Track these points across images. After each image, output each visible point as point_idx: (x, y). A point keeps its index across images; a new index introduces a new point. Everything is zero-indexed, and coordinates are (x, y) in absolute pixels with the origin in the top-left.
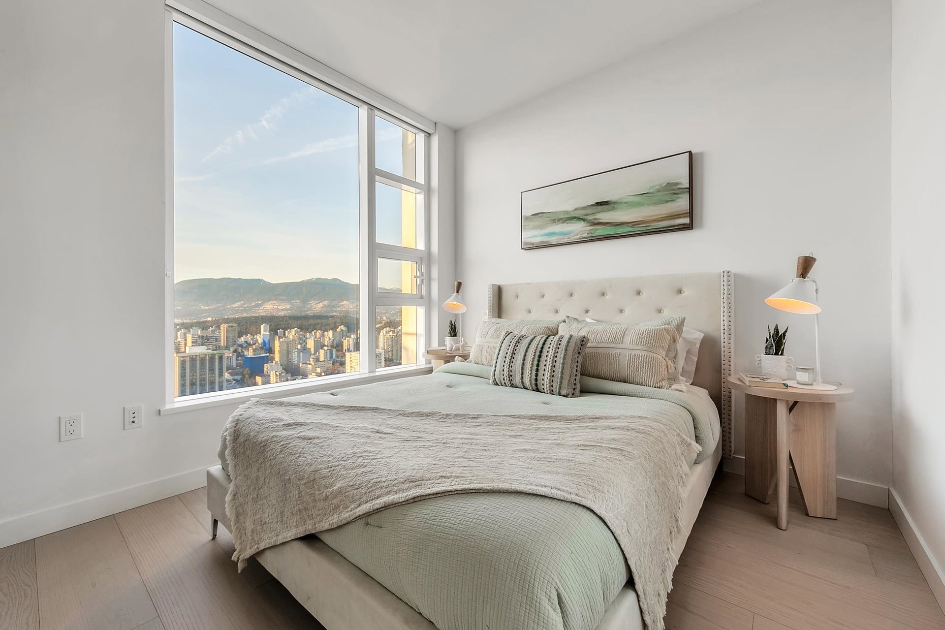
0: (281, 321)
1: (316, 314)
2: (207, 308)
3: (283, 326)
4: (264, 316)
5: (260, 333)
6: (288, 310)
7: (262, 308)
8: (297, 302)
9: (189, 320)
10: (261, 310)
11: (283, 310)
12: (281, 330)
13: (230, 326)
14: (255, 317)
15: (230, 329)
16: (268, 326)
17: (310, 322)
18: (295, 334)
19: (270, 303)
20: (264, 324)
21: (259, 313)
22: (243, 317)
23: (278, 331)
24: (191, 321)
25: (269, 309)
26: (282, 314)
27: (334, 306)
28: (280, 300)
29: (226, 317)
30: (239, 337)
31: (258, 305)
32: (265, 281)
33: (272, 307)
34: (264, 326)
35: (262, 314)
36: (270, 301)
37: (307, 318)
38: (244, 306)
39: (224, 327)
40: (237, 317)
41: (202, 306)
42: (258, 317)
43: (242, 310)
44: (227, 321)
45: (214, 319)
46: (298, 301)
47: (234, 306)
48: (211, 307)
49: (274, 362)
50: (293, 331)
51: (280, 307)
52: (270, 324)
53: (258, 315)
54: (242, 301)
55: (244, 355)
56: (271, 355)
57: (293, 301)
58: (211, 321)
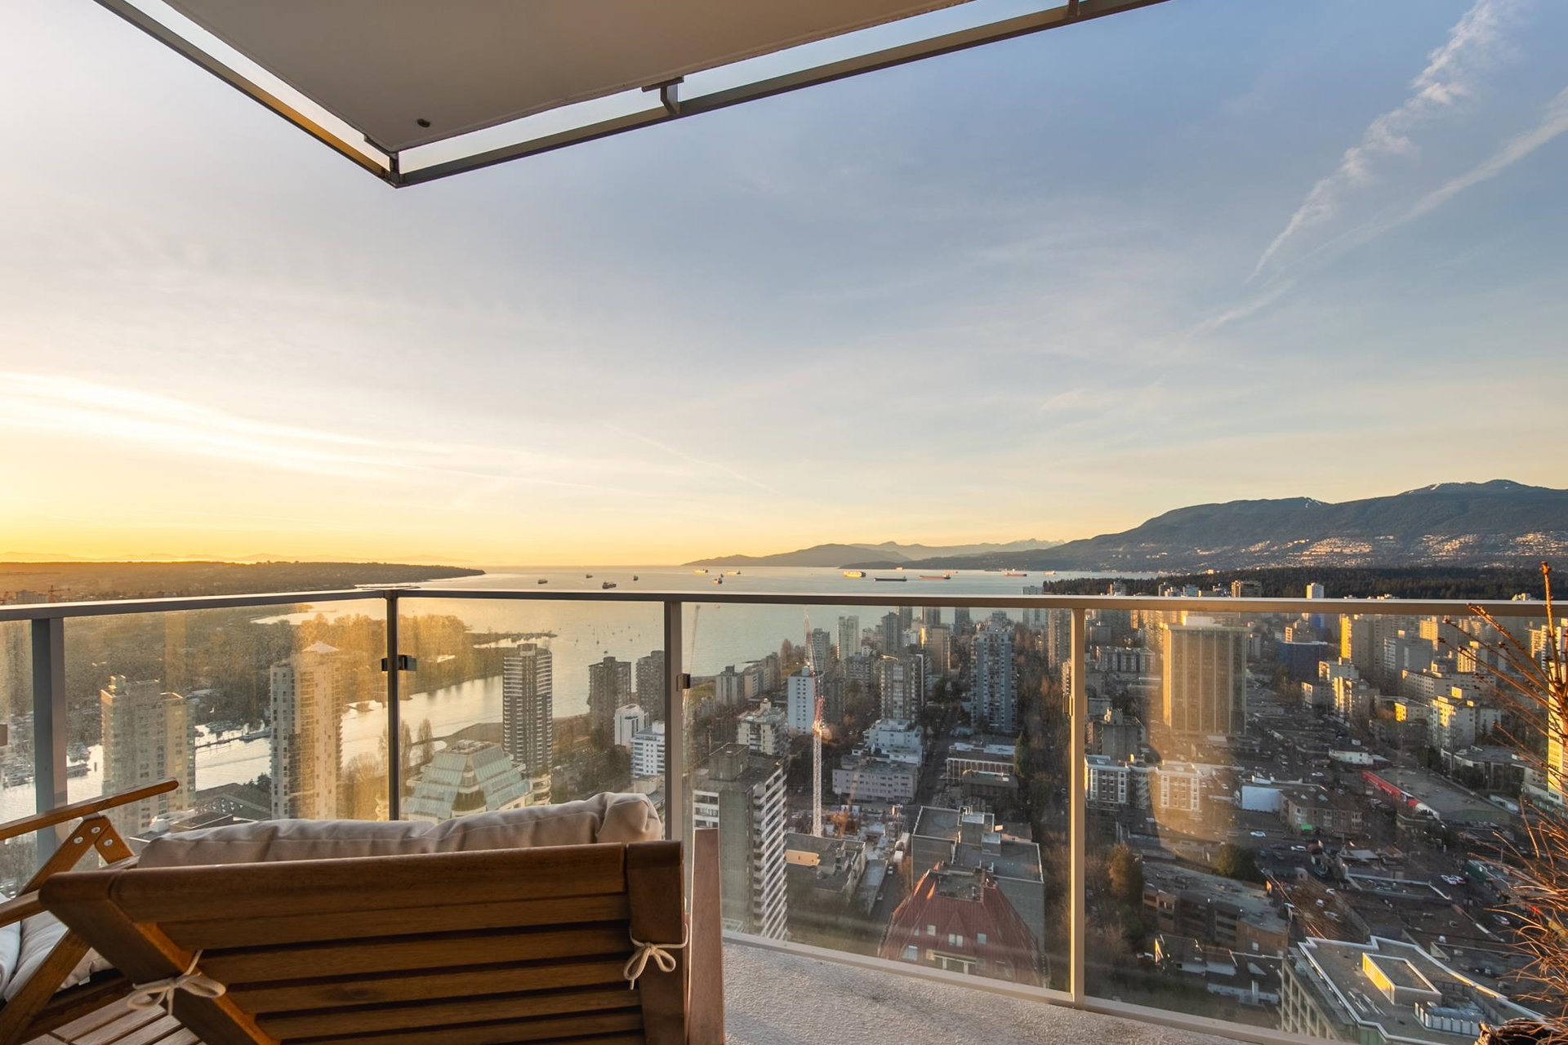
0: (1350, 579)
1: (1439, 565)
2: (1206, 553)
3: (1356, 589)
4: (1311, 568)
6: (1365, 555)
7: (1308, 553)
8: (1389, 539)
9: (1181, 572)
10: (1306, 555)
11: (1354, 556)
13: (1247, 585)
15: (1247, 590)
16: (1322, 587)
17: (1423, 583)
19: (1324, 542)
20: (1312, 584)
21: (1301, 562)
24: (1182, 578)
25: (1322, 555)
26: (1352, 563)
27: (1495, 547)
28: (1348, 536)
29: (1238, 570)
31: (1300, 548)
32: (1315, 501)
33: (1329, 550)
34: (1313, 587)
35: (1307, 564)
36: (1326, 538)
37: (1415, 573)
38: (1272, 549)
39: (1236, 585)
40: (1258, 569)
41: (1198, 551)
42: (1300, 569)
43: (1267, 557)
44: (1241, 576)
45: (1218, 572)
46: (1391, 537)
47: (1253, 550)
48: (1213, 552)
49: (1340, 659)
51: (1347, 551)
52: (1324, 583)
53: (1299, 566)
54: (1269, 539)
55: (1273, 639)
56: (1331, 644)
57: (1378, 538)
58: (1215, 575)
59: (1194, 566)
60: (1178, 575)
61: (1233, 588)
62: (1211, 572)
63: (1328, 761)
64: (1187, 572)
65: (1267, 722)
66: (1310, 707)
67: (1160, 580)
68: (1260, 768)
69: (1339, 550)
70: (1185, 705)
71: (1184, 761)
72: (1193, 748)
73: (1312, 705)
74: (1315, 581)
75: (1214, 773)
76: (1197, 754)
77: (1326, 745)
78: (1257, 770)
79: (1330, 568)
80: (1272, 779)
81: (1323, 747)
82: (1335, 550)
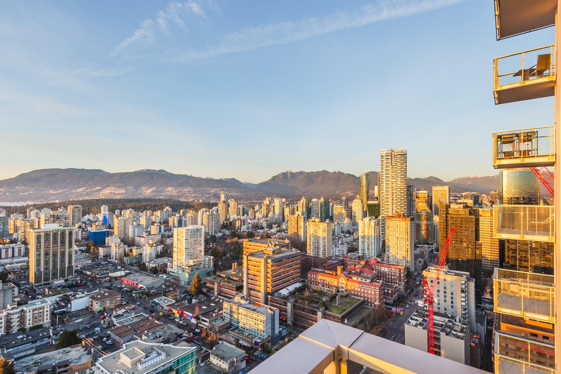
0: (117, 203)
1: (146, 197)
2: (55, 192)
3: (120, 207)
4: (103, 199)
5: (100, 212)
6: (123, 194)
7: (102, 193)
9: (40, 202)
10: (101, 194)
11: (119, 194)
12: (118, 210)
13: (75, 207)
14: (96, 200)
15: (75, 209)
16: (107, 207)
17: (141, 204)
18: (131, 214)
19: (108, 188)
20: (103, 206)
21: (99, 197)
22: (86, 200)
23: (116, 211)
24: (42, 203)
25: (107, 194)
26: (118, 197)
27: (160, 192)
28: (117, 186)
29: (71, 200)
30: (83, 215)
31: (99, 191)
32: (104, 171)
33: (110, 192)
34: (104, 207)
35: (101, 197)
36: (108, 187)
37: (138, 200)
38: (87, 191)
39: (70, 208)
40: (80, 199)
41: (51, 191)
42: (99, 199)
43: (84, 195)
44: (72, 203)
45: (61, 201)
46: (131, 187)
47: (78, 191)
48: (58, 192)
49: (114, 235)
50: (128, 211)
51: (116, 192)
52: (108, 205)
53: (98, 198)
54: (85, 187)
55: (87, 231)
56: (111, 230)
57: (127, 187)
58: (59, 203)
59: (48, 199)
60: (39, 203)
61: (69, 208)
62: (57, 201)
63: (109, 278)
64: (44, 201)
65: (83, 268)
66: (102, 257)
67: (28, 206)
68: (81, 290)
69: (113, 192)
70: (42, 269)
71: (41, 299)
72: (47, 290)
73: (103, 256)
74: (105, 204)
75: (58, 299)
76: (49, 293)
77: (108, 272)
78: (79, 291)
79: (110, 199)
80: (86, 293)
81: (107, 273)
82: (112, 192)
